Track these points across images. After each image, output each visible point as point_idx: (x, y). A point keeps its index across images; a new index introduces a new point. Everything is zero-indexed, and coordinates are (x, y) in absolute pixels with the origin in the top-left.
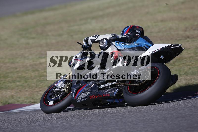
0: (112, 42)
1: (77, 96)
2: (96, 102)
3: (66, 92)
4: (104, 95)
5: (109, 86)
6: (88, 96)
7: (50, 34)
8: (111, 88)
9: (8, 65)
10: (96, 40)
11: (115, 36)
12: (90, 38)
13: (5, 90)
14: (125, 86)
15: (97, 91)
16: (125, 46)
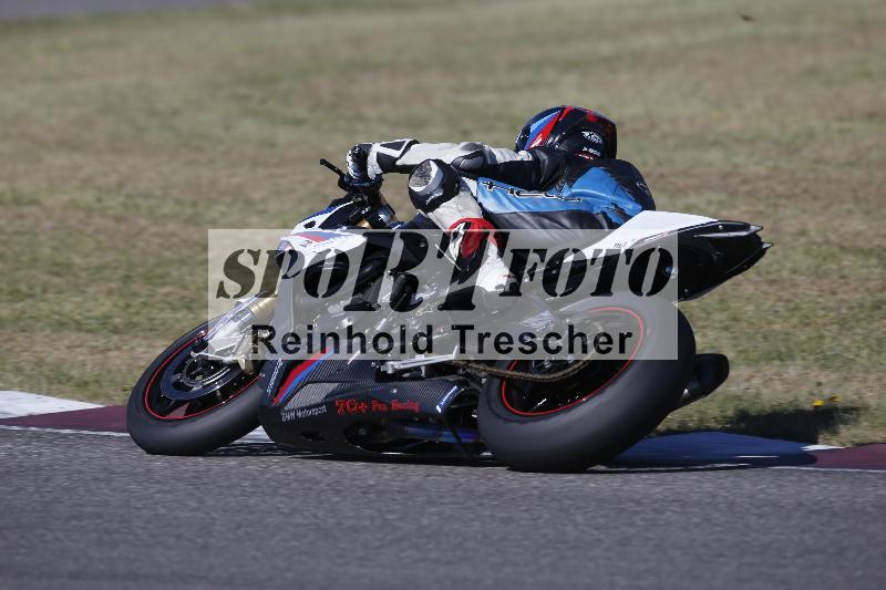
0: (464, 178)
1: (284, 395)
2: (362, 432)
3: (243, 371)
4: (395, 405)
5: (423, 369)
6: (329, 401)
7: (370, 112)
8: (428, 376)
9: (171, 227)
10: (399, 163)
11: (479, 153)
12: (376, 149)
13: (146, 338)
14: (491, 376)
15: (369, 384)
16: (518, 203)
